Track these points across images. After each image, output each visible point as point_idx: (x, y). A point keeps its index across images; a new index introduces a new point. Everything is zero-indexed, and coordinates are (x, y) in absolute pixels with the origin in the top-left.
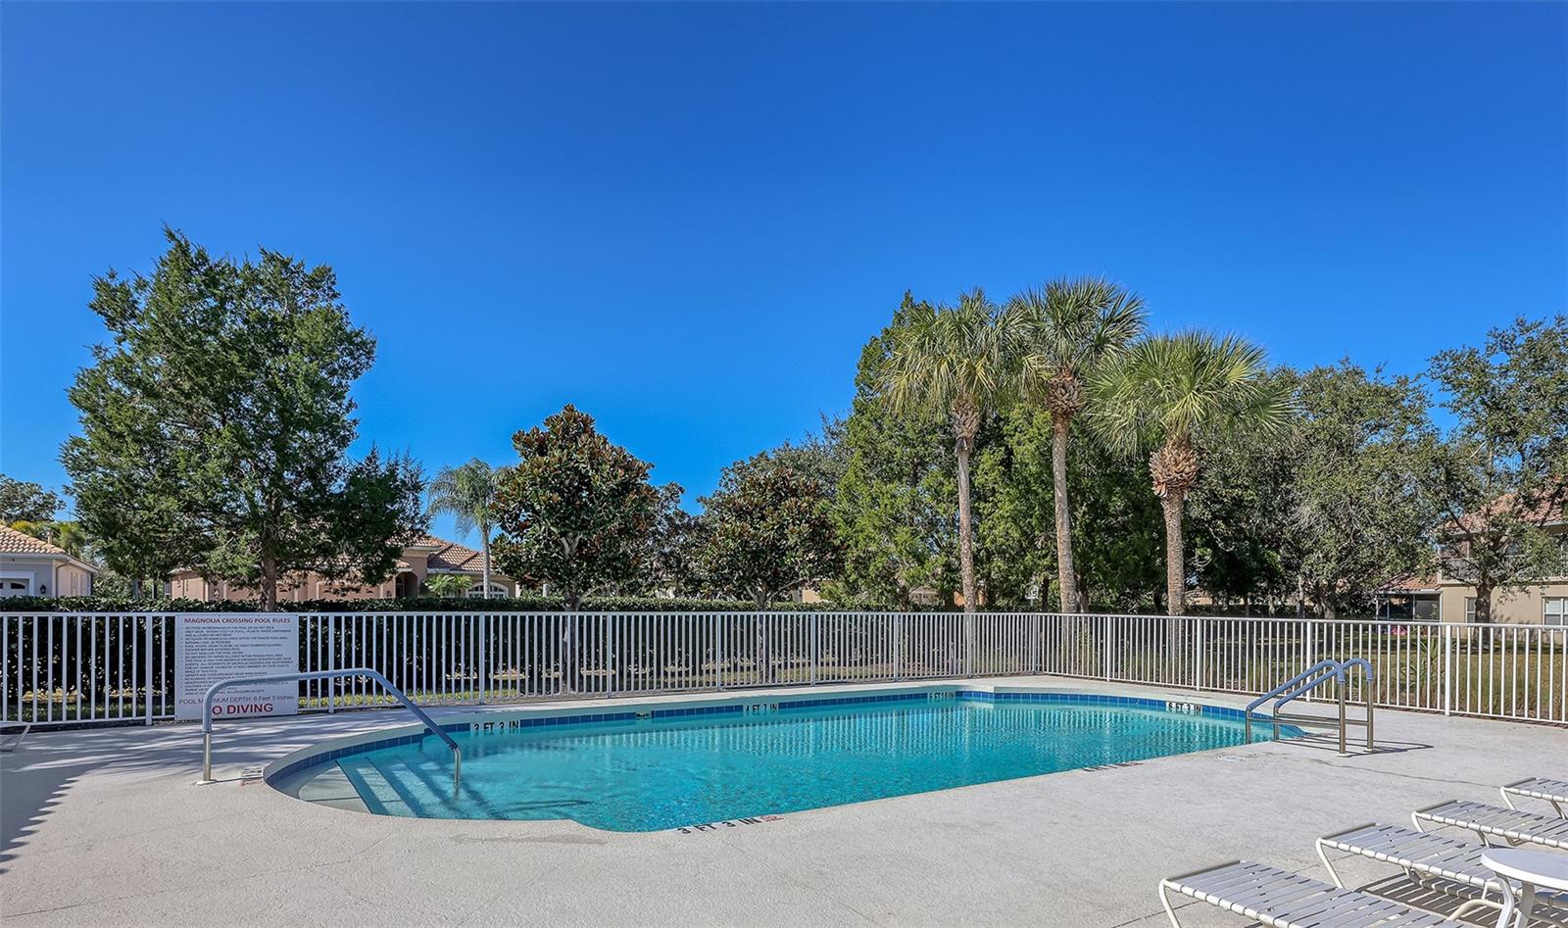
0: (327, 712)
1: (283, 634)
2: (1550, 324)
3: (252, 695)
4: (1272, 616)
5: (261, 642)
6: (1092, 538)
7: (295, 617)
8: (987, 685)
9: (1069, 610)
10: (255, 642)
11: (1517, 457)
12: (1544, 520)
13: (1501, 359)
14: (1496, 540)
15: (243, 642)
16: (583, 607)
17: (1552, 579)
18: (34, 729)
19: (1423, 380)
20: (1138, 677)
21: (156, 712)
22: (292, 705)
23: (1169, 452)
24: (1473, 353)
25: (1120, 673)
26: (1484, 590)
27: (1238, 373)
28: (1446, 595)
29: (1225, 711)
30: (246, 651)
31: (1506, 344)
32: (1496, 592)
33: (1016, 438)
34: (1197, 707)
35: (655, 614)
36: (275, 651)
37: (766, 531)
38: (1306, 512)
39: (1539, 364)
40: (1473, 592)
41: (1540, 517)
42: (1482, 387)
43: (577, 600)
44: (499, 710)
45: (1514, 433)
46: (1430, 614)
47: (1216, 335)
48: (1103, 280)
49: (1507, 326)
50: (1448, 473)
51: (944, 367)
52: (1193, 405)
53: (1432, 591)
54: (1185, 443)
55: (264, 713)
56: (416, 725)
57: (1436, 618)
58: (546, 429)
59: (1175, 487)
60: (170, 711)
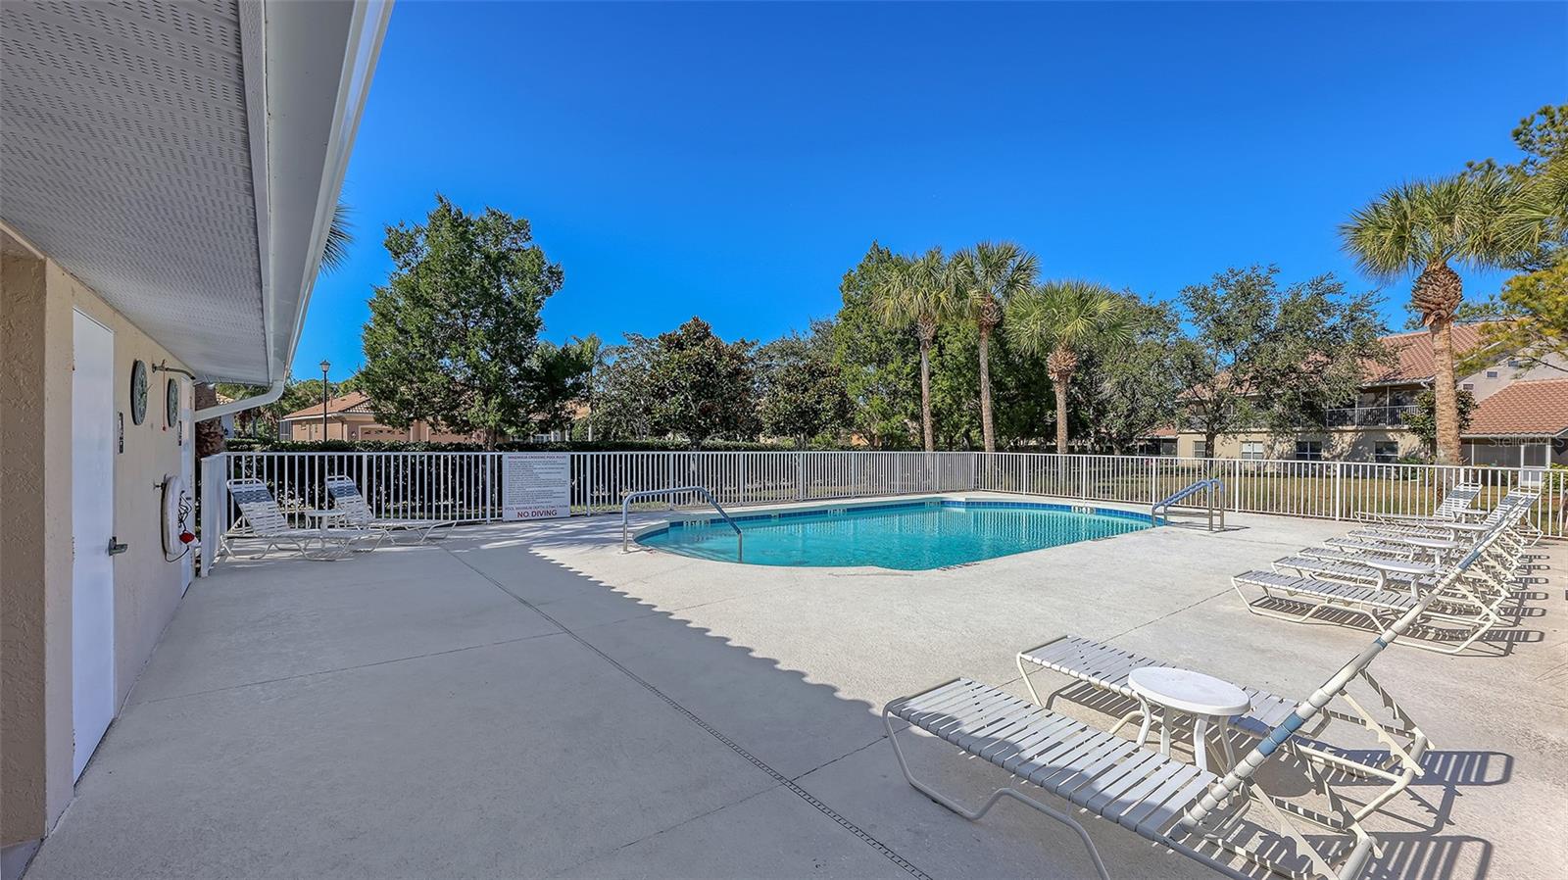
0: (586, 515)
1: (561, 466)
2: (1248, 272)
3: (545, 505)
4: (1077, 453)
5: (551, 471)
6: (998, 404)
7: (568, 455)
8: (961, 497)
9: (990, 450)
10: (546, 471)
11: (1232, 355)
12: (1245, 394)
13: (1221, 293)
14: (1218, 406)
15: (541, 471)
16: (704, 449)
17: (1253, 430)
18: (458, 525)
19: (1175, 304)
20: (1041, 492)
21: (493, 515)
22: (566, 512)
23: (1060, 352)
24: (1205, 289)
25: (1031, 490)
26: (1211, 437)
27: (1103, 307)
28: (1182, 438)
29: (1110, 511)
30: (542, 477)
31: (1225, 285)
32: (1219, 438)
33: (947, 339)
34: (1091, 509)
35: (719, 453)
36: (558, 476)
37: (809, 399)
38: (1107, 387)
39: (1245, 295)
40: (1204, 438)
41: (1243, 391)
42: (1213, 311)
43: (700, 443)
44: (696, 513)
45: (1230, 339)
46: (1172, 451)
47: (1090, 284)
48: (1014, 243)
49: (1223, 272)
50: (1193, 363)
51: (920, 295)
52: (1079, 325)
53: (1173, 437)
54: (1071, 348)
55: (552, 516)
56: (663, 522)
57: (1176, 454)
58: (680, 332)
59: (1062, 375)
60: (500, 515)
